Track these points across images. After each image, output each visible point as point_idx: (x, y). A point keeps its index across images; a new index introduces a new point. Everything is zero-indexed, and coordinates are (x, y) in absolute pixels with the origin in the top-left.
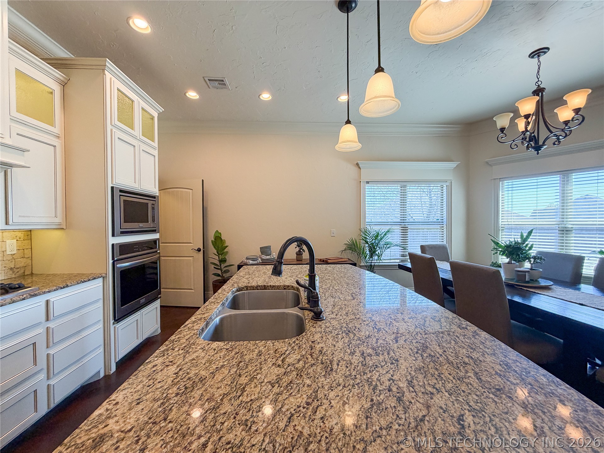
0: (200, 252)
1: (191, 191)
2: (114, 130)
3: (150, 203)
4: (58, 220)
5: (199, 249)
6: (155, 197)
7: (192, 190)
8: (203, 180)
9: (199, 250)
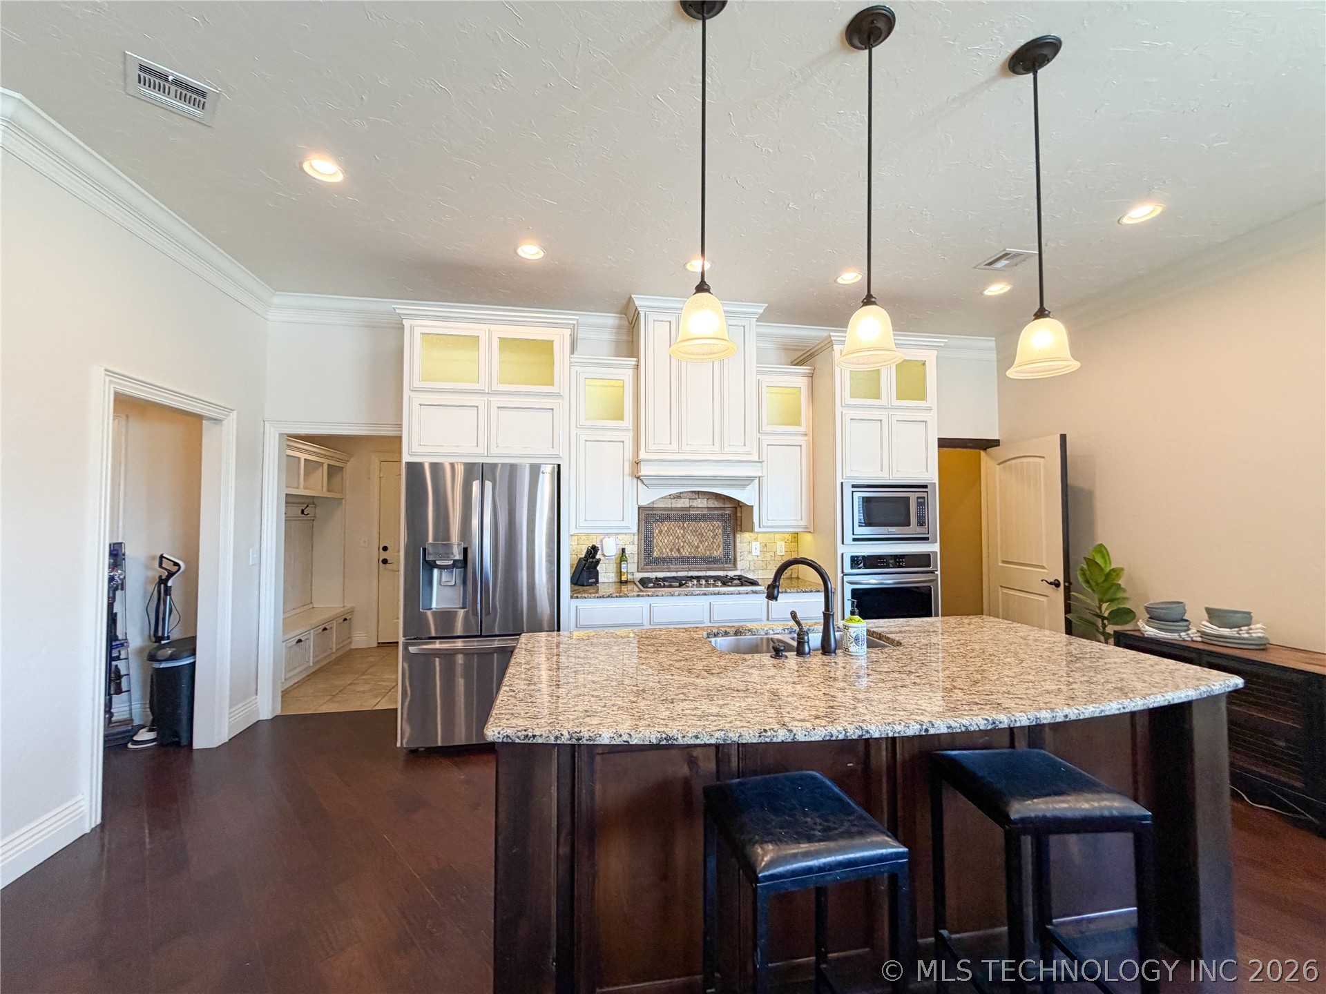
0: (1059, 589)
1: (1042, 459)
2: (844, 412)
3: (913, 498)
4: (803, 523)
5: (1056, 582)
6: (926, 487)
7: (1044, 457)
8: (1063, 438)
9: (1057, 584)
